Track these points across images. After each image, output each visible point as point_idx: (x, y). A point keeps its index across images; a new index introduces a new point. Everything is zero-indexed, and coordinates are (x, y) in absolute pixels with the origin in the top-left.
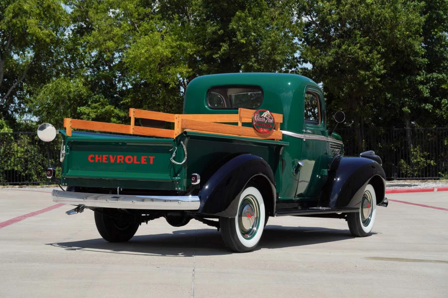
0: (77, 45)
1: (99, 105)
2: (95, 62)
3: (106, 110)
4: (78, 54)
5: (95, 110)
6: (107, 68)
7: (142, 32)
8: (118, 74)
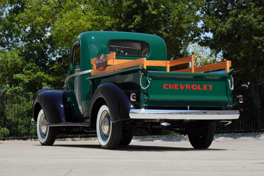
0: (12, 22)
1: (32, 72)
2: (29, 36)
3: (37, 76)
4: (14, 30)
5: (28, 76)
6: (39, 41)
7: (67, 8)
8: (49, 46)
